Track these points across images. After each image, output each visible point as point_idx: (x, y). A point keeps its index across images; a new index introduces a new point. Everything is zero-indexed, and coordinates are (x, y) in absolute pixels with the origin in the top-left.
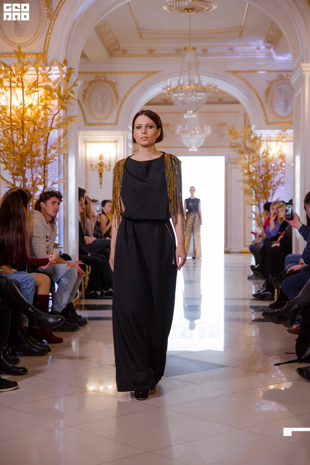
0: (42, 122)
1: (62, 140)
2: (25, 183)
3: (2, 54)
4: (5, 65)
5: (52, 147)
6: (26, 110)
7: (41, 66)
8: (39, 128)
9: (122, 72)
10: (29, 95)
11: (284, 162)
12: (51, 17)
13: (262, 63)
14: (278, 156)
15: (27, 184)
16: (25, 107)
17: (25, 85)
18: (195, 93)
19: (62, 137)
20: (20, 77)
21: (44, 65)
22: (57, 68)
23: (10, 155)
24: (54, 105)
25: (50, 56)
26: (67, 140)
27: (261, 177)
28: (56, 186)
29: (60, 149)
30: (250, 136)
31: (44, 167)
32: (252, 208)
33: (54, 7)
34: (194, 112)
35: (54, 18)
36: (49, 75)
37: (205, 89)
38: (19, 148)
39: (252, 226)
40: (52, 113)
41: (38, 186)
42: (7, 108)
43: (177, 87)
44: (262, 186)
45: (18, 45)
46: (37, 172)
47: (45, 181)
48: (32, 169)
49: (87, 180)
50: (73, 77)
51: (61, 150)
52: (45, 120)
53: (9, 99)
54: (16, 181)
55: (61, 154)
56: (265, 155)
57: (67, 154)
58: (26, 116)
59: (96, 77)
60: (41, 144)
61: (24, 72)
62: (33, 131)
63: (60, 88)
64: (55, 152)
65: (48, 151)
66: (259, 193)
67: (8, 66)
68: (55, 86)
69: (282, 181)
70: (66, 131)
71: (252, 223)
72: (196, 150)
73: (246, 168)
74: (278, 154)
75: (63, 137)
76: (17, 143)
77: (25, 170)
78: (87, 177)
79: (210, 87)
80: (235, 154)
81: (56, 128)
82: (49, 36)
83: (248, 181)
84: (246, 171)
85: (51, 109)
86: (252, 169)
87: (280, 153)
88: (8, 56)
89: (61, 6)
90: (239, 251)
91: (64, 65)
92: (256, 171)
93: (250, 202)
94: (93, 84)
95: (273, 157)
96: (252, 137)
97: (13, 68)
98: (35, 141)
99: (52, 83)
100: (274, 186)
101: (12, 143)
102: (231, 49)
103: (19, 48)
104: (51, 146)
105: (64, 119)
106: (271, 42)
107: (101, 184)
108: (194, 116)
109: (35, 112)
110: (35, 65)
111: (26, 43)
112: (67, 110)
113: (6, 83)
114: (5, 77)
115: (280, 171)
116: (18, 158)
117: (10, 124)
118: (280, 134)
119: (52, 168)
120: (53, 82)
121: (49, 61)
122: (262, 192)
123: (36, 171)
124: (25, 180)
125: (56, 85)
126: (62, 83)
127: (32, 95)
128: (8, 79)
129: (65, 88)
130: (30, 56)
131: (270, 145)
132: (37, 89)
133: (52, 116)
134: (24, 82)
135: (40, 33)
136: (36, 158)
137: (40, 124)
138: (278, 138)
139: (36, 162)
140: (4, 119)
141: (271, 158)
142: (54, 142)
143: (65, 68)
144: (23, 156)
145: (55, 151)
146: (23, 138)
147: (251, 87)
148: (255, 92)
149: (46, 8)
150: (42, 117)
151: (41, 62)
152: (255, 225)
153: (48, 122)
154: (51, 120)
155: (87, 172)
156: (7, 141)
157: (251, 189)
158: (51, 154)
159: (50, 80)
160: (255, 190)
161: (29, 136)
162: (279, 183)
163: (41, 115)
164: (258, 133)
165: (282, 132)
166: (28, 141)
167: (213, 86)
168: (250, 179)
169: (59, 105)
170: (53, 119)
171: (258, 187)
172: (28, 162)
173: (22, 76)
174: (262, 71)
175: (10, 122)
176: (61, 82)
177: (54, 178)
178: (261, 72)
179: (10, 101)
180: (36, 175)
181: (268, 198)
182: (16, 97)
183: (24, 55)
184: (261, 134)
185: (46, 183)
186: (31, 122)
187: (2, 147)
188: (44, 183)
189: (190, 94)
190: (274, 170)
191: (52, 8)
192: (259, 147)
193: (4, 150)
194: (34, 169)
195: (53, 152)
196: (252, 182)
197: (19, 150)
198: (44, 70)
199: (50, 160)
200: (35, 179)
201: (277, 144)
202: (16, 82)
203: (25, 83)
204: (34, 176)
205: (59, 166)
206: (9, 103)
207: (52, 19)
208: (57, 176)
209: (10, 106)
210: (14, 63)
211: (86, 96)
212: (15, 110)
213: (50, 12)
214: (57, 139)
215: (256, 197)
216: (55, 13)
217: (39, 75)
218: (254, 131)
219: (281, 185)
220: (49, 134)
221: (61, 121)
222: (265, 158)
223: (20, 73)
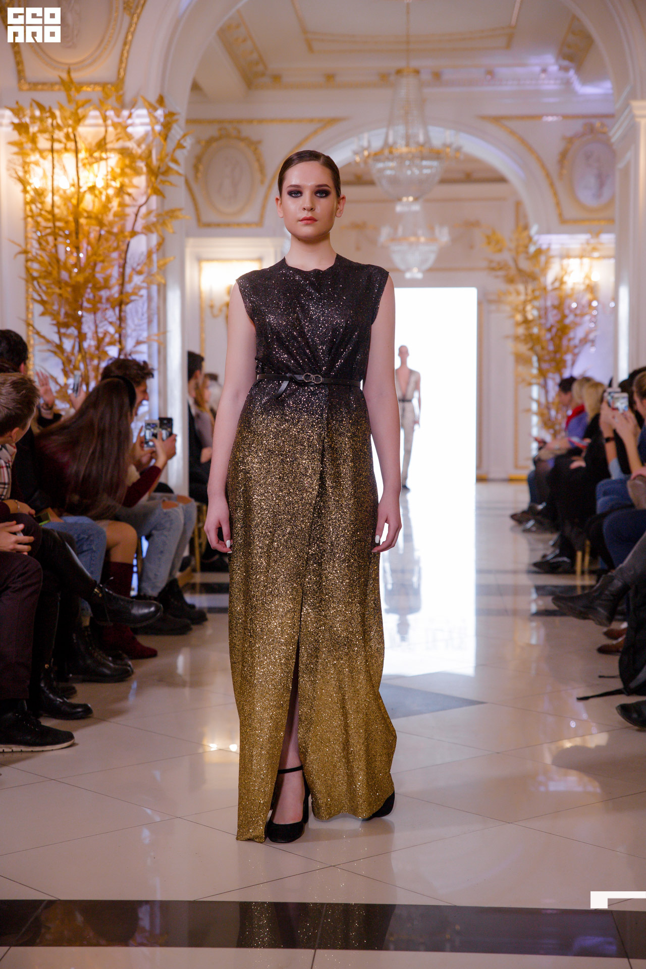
0: (114, 220)
1: (155, 257)
2: (82, 342)
3: (35, 86)
4: (41, 107)
5: (135, 271)
6: (83, 196)
7: (113, 109)
8: (109, 232)
9: (272, 121)
10: (88, 166)
11: (596, 299)
12: (132, 11)
13: (552, 100)
14: (582, 287)
15: (86, 345)
16: (82, 190)
17: (81, 146)
18: (417, 161)
19: (154, 250)
20: (70, 130)
21: (119, 107)
22: (144, 112)
23: (53, 286)
24: (136, 187)
25: (130, 89)
26: (164, 256)
27: (549, 330)
28: (143, 349)
29: (150, 274)
30: (527, 247)
31: (120, 311)
32: (530, 391)
34: (416, 199)
35: (138, 11)
36: (127, 127)
37: (439, 153)
38: (70, 272)
39: (529, 427)
40: (134, 203)
41: (107, 348)
42: (45, 193)
43: (382, 151)
44: (551, 348)
45: (66, 67)
46: (106, 319)
47: (123, 339)
48: (95, 313)
49: (203, 335)
50: (177, 132)
51: (153, 277)
52: (121, 216)
53: (49, 174)
54: (64, 337)
55: (153, 284)
56: (557, 284)
57: (165, 286)
58: (82, 209)
59: (220, 130)
60: (113, 266)
61: (78, 120)
62: (98, 238)
63: (150, 153)
64: (141, 280)
65: (127, 279)
66: (545, 361)
67: (47, 109)
68: (141, 149)
69: (591, 336)
70: (163, 240)
71: (530, 421)
72: (420, 275)
73: (519, 312)
74: (584, 283)
75: (158, 250)
76: (65, 263)
77: (82, 316)
78: (202, 330)
79: (448, 150)
80: (497, 284)
81: (142, 233)
82: (127, 47)
83: (523, 338)
84: (519, 318)
85: (134, 195)
86: (532, 314)
87: (587, 282)
88: (46, 87)
90: (505, 476)
91: (157, 106)
92: (540, 317)
93: (528, 379)
94: (215, 144)
95: (573, 289)
96: (532, 249)
97: (57, 113)
98: (101, 258)
99: (134, 142)
100: (576, 347)
101: (55, 262)
102: (491, 73)
103: (69, 72)
104: (133, 269)
105: (159, 215)
106: (570, 58)
108: (416, 207)
109: (100, 199)
110: (101, 106)
111: (83, 61)
112: (164, 196)
113: (43, 142)
114: (43, 131)
115: (587, 318)
116: (68, 292)
117: (50, 225)
118: (588, 243)
119: (136, 312)
120: (136, 140)
121: (128, 98)
122: (553, 360)
123: (103, 319)
124: (81, 337)
125: (143, 147)
126: (155, 143)
127: (95, 166)
128: (47, 136)
129: (161, 152)
130: (90, 87)
131: (568, 266)
132: (104, 155)
133: (135, 210)
134: (78, 139)
135: (110, 41)
136: (104, 294)
137: (111, 224)
138: (584, 250)
139: (104, 300)
140: (40, 215)
141: (569, 292)
142: (139, 260)
143: (160, 113)
144: (78, 290)
145: (141, 278)
146: (78, 252)
147: (531, 149)
148: (539, 159)
150: (114, 211)
151: (112, 101)
152: (537, 424)
153: (126, 220)
154: (132, 217)
155: (202, 321)
156: (46, 259)
157: (529, 353)
158: (132, 285)
159: (130, 137)
160: (537, 355)
161: (89, 248)
162: (585, 341)
163: (112, 207)
164: (544, 240)
165: (592, 238)
166: (88, 257)
167: (454, 146)
168: (526, 333)
169: (148, 187)
170: (136, 215)
171: (543, 348)
172: (88, 301)
173: (74, 129)
174: (552, 115)
175: (52, 221)
176: (153, 142)
177: (140, 332)
178: (550, 119)
179: (50, 178)
180: (104, 325)
181: (564, 369)
182: (63, 170)
183: (79, 86)
184: (550, 244)
185: (123, 342)
186: (94, 222)
187: (36, 270)
188: (120, 342)
189: (407, 163)
192: (544, 270)
193: (40, 277)
194: (99, 315)
195: (137, 280)
196: (532, 340)
197: (70, 277)
198: (118, 116)
199: (131, 296)
200: (101, 335)
201: (581, 264)
202: (64, 140)
203: (81, 142)
204: (100, 328)
205: (149, 308)
206: (50, 183)
207: (134, 14)
208: (146, 328)
209: (50, 188)
210: (59, 103)
211: (201, 166)
212: (61, 197)
214: (145, 253)
215: (540, 370)
216: (139, 2)
217: (108, 128)
218: (535, 238)
219: (589, 345)
220: (128, 245)
221: (153, 218)
222: (556, 293)
223: (70, 122)
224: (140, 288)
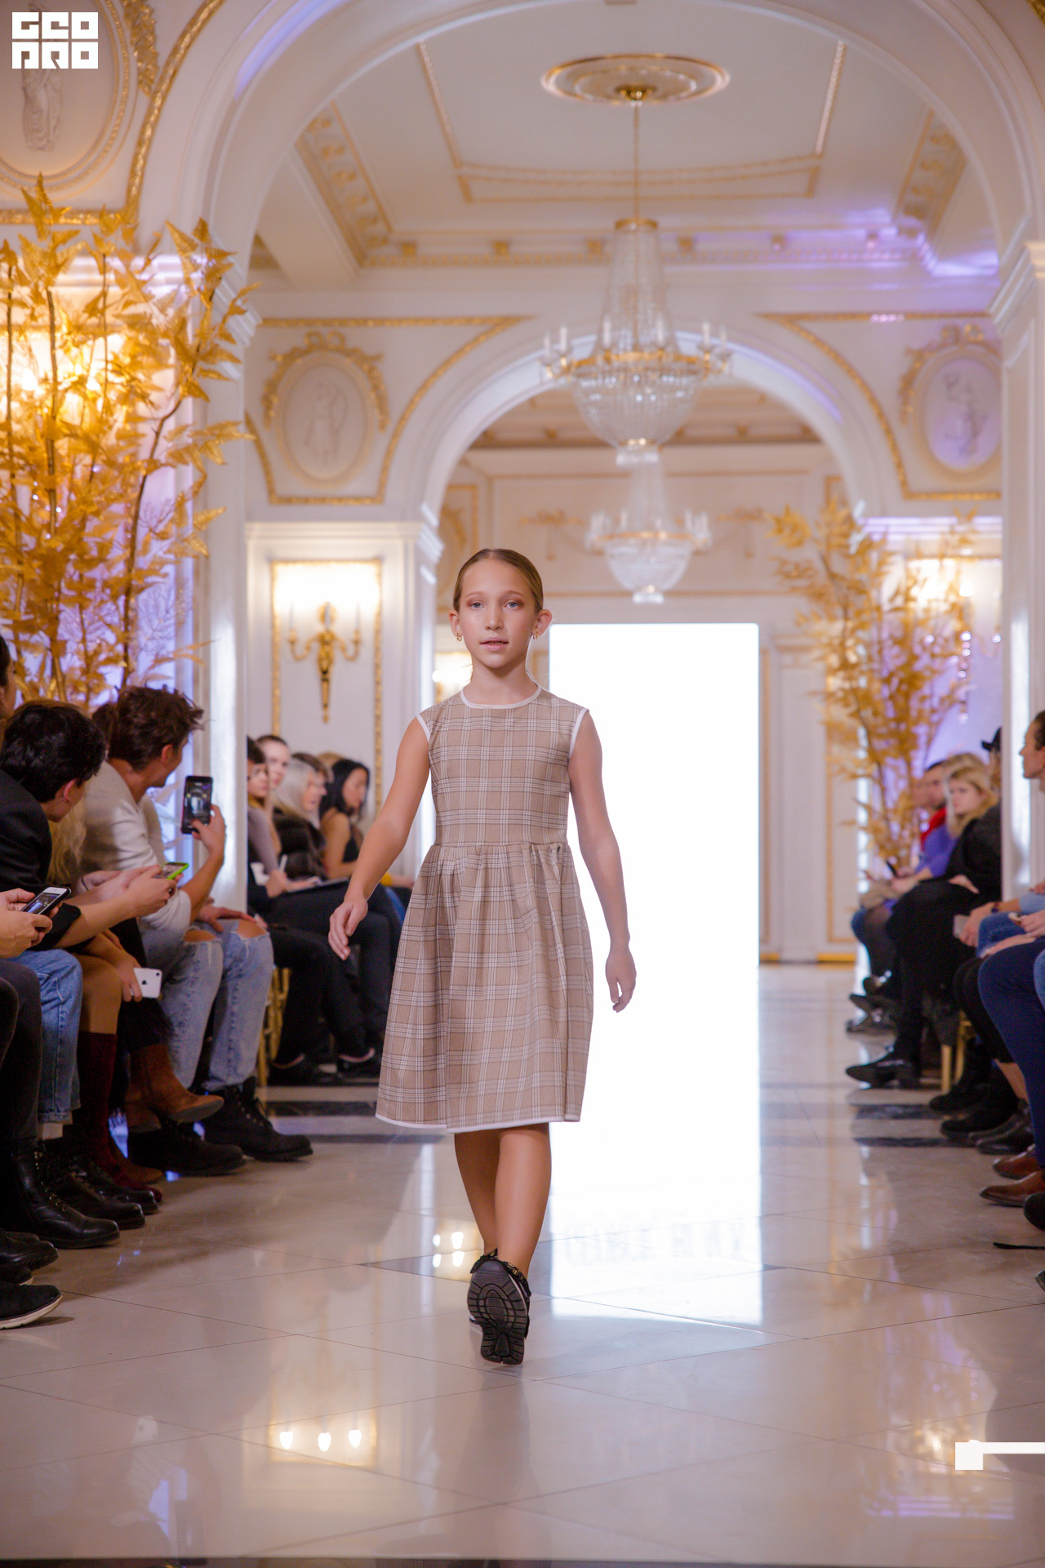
0: (118, 445)
1: (189, 506)
2: (58, 658)
5: (155, 533)
6: (63, 397)
7: (117, 253)
8: (111, 463)
9: (400, 320)
10: (74, 351)
11: (967, 628)
12: (153, 86)
13: (886, 287)
14: (944, 607)
15: (64, 664)
16: (60, 388)
17: (60, 316)
18: (653, 376)
19: (190, 495)
20: (41, 284)
21: (128, 249)
22: (173, 258)
23: (6, 558)
24: (159, 389)
25: (150, 218)
26: (206, 507)
27: (887, 681)
28: (168, 669)
30: (846, 536)
31: (127, 602)
32: (855, 790)
33: (163, 48)
34: (651, 443)
35: (164, 88)
36: (142, 283)
37: (691, 361)
38: (38, 537)
39: (855, 854)
40: (153, 410)
41: (103, 670)
43: (590, 361)
44: (891, 713)
45: (36, 181)
46: (101, 619)
47: (130, 651)
48: (82, 608)
49: (277, 693)
50: (231, 285)
51: (185, 543)
52: (131, 438)
53: (4, 363)
54: (25, 650)
55: (187, 555)
56: (899, 601)
57: (207, 557)
58: (62, 421)
59: (309, 335)
60: (116, 526)
61: (55, 269)
62: (88, 478)
63: (183, 323)
64: (165, 549)
65: (139, 547)
66: (880, 736)
68: (166, 315)
69: (961, 694)
70: (205, 477)
71: (855, 841)
72: (659, 599)
73: (834, 651)
74: (946, 600)
75: (195, 493)
76: (30, 519)
77: (59, 610)
78: (275, 682)
79: (707, 357)
80: (794, 606)
81: (166, 465)
82: (144, 150)
83: (840, 694)
84: (834, 660)
85: (153, 400)
86: (856, 654)
87: (952, 598)
88: (1, 219)
89: (188, 47)
90: (811, 956)
91: (197, 241)
92: (870, 659)
93: (850, 766)
94: (299, 362)
95: (927, 611)
96: (856, 539)
97: (19, 254)
98: (94, 508)
99: (154, 304)
100: (934, 711)
101: (12, 515)
102: (780, 240)
103: (40, 184)
105: (197, 433)
106: (917, 211)
107: (325, 706)
108: (651, 458)
109: (94, 407)
110: (96, 248)
111: (64, 173)
112: (207, 399)
115: (954, 660)
116: (35, 571)
118: (952, 532)
119: (155, 602)
120: (158, 301)
121: (145, 235)
122: (894, 734)
123: (96, 618)
124: (57, 648)
125: (171, 312)
126: (191, 307)
127: (86, 348)
129: (202, 322)
130: (78, 218)
131: (919, 570)
133: (155, 425)
134: (55, 304)
135: (113, 139)
136: (97, 573)
137: (113, 450)
138: (946, 543)
139: (98, 585)
141: (921, 615)
142: (161, 514)
143: (200, 252)
145: (166, 544)
146: (54, 502)
147: (851, 371)
148: (865, 386)
149: (136, 54)
150: (119, 430)
152: (867, 849)
153: (139, 445)
154: (152, 436)
155: (275, 666)
157: (852, 722)
158: (149, 557)
159: (148, 298)
160: (866, 726)
161: (73, 497)
163: (115, 421)
164: (875, 526)
165: (960, 523)
166: (71, 508)
167: (717, 351)
168: (847, 685)
169: (177, 384)
170: (158, 434)
171: (875, 714)
172: (70, 586)
173: (49, 282)
174: (888, 313)
175: (6, 442)
176: (187, 303)
177: (161, 642)
178: (884, 318)
179: (6, 370)
180: (98, 628)
181: (913, 753)
182: (28, 356)
183: (58, 214)
184: (886, 533)
185: (132, 659)
186: (82, 446)
188: (126, 659)
189: (636, 380)
190: (933, 656)
191: (156, 55)
192: (878, 575)
194: (89, 610)
195: (158, 548)
196: (859, 700)
197: (38, 544)
198: (127, 265)
199: (146, 576)
200: (92, 647)
201: (942, 567)
202: (30, 302)
203: (60, 311)
204: (91, 633)
205: (177, 599)
206: (4, 379)
207: (156, 92)
208: (173, 634)
209: (5, 388)
210: (21, 237)
211: (275, 401)
212: (22, 403)
213: (150, 67)
214: (172, 502)
215: (871, 750)
216: (165, 71)
217: (108, 286)
218: (861, 521)
219: (956, 709)
220: (142, 487)
221: (187, 440)
222: (900, 615)
223: (42, 271)
224: (163, 563)
